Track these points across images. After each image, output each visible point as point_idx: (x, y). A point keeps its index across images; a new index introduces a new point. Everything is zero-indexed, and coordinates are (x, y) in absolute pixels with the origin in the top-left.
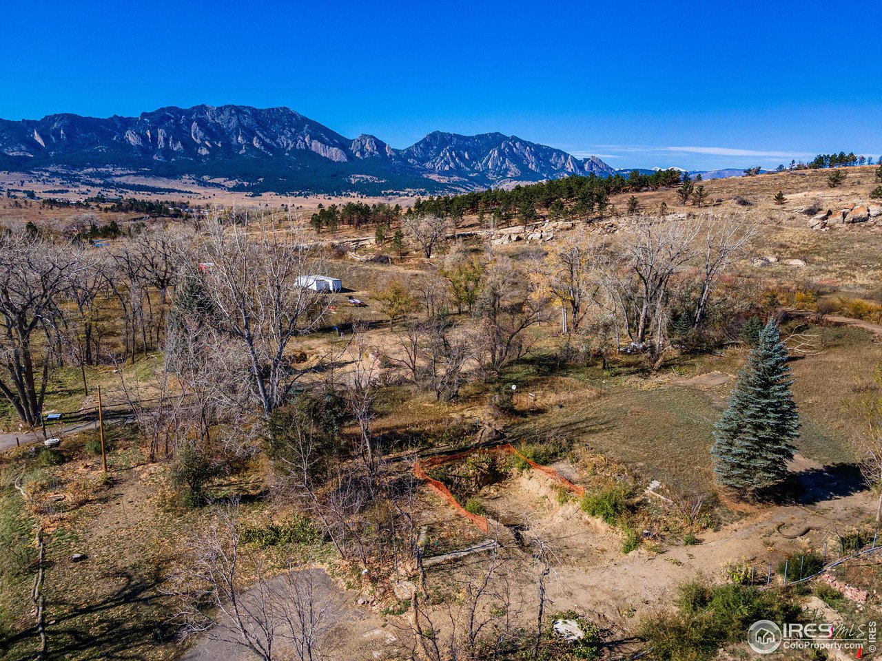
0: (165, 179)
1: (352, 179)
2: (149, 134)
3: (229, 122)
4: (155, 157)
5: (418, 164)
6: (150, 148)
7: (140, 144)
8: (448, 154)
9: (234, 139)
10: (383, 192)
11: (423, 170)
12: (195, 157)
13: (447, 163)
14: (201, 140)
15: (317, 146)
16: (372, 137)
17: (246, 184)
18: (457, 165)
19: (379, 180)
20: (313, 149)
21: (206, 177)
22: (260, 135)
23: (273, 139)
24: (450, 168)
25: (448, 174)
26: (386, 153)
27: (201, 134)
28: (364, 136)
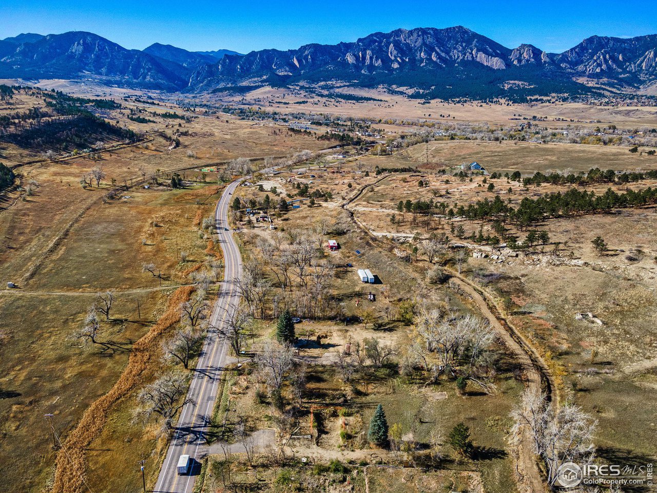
0: (367, 89)
1: (506, 85)
2: (360, 55)
3: (416, 42)
4: (363, 72)
5: (570, 68)
6: (360, 64)
7: (354, 62)
8: (601, 57)
9: (418, 54)
10: (528, 98)
11: (573, 74)
12: (389, 71)
13: (599, 65)
14: (395, 57)
15: (481, 57)
16: (530, 46)
17: (421, 91)
18: (609, 67)
19: (529, 85)
20: (478, 60)
21: (394, 86)
22: (438, 50)
23: (447, 53)
24: (602, 70)
25: (597, 76)
26: (541, 59)
27: (395, 52)
28: (523, 46)
